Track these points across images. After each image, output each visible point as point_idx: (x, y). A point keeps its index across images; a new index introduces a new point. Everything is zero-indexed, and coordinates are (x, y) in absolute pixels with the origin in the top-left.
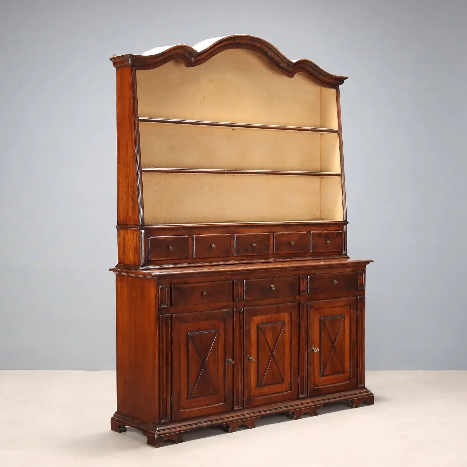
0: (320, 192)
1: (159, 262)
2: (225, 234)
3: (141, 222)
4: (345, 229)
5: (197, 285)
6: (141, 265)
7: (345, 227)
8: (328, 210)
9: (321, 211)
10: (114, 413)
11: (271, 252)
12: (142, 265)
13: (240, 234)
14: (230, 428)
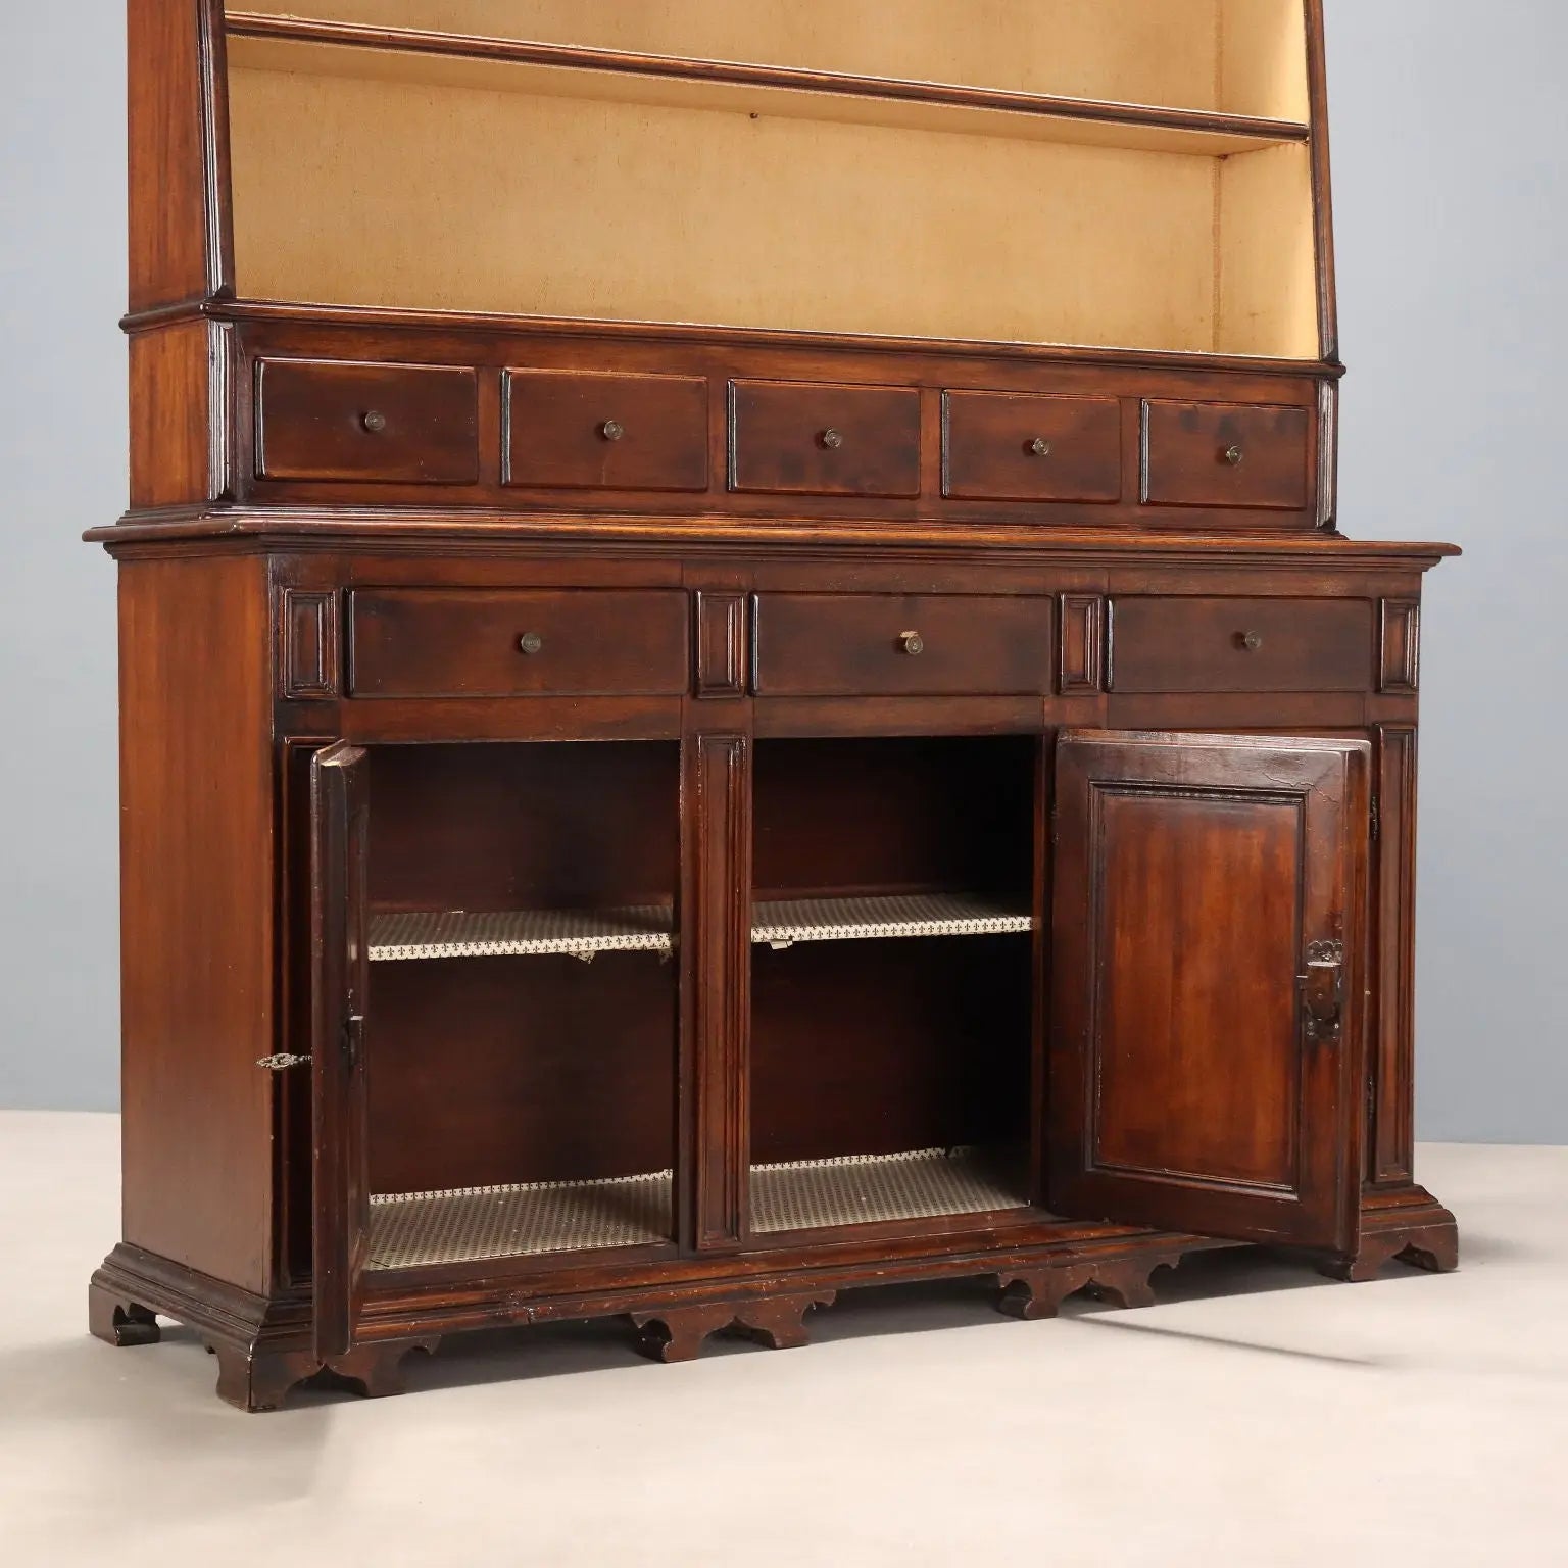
0: (1216, 230)
1: (315, 490)
2: (679, 378)
3: (217, 282)
4: (1326, 405)
5: (491, 597)
6: (213, 495)
7: (1326, 391)
8: (1253, 315)
9: (1217, 323)
10: (109, 1249)
11: (928, 484)
12: (221, 497)
13: (759, 383)
14: (669, 1338)
